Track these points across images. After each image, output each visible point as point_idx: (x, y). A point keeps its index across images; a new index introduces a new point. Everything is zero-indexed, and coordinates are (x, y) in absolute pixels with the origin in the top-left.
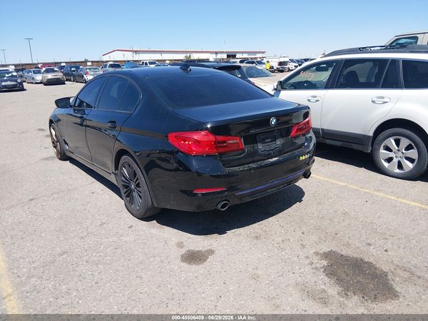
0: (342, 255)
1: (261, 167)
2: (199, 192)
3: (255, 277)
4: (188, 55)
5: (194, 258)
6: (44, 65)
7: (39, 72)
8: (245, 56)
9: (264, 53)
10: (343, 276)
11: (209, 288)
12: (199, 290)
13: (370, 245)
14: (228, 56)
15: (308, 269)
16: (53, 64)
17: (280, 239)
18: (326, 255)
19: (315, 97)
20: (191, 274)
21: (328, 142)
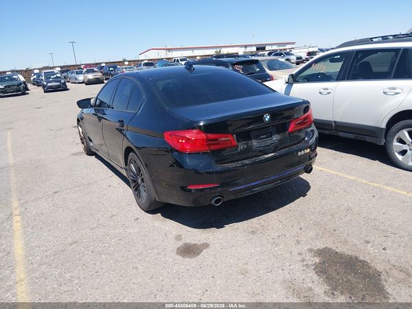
0: (337, 253)
1: (254, 163)
2: (192, 188)
3: (244, 272)
4: (218, 50)
5: (189, 251)
6: (86, 65)
7: (81, 73)
8: (275, 47)
9: (293, 43)
10: (334, 274)
11: (197, 281)
12: (188, 283)
13: (368, 242)
14: (258, 49)
15: (299, 266)
16: (94, 64)
17: (277, 234)
18: (320, 253)
19: (327, 89)
20: (183, 267)
21: (341, 134)
